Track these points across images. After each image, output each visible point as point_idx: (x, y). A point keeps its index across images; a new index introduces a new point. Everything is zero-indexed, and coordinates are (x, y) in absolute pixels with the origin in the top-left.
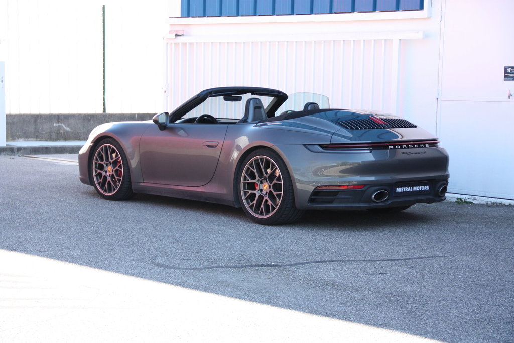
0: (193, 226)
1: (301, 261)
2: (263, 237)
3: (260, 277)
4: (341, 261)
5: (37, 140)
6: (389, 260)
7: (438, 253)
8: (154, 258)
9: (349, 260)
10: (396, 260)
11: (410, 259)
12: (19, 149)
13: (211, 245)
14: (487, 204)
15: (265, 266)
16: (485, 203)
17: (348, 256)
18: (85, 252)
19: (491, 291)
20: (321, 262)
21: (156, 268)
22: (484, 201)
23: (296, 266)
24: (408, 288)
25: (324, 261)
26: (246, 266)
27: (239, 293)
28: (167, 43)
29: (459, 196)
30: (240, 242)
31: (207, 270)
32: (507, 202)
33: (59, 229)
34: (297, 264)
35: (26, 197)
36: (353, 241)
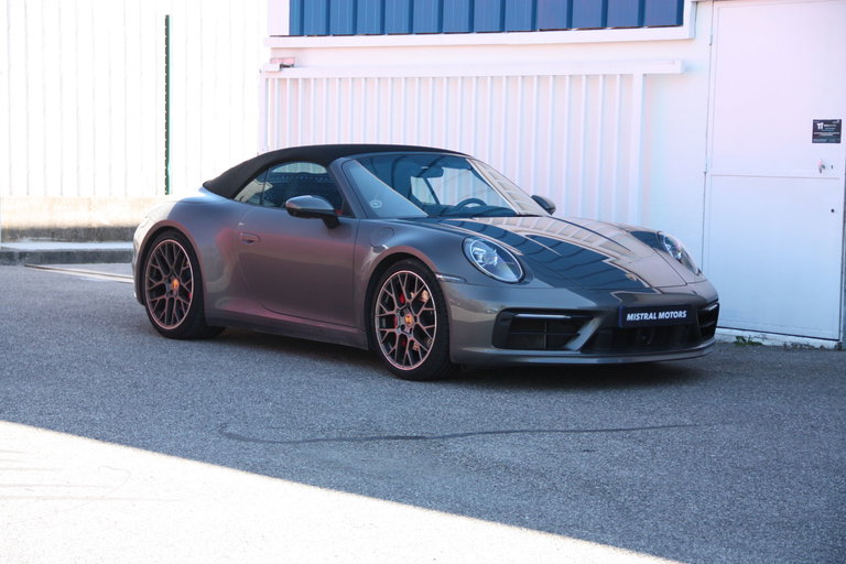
0: (295, 378)
1: (461, 432)
2: (407, 394)
3: (392, 457)
4: (526, 431)
5: (53, 241)
6: (604, 430)
7: (686, 420)
8: (224, 426)
9: (539, 431)
10: (617, 430)
11: (637, 429)
12: (23, 255)
13: (320, 407)
14: (785, 345)
15: (402, 438)
16: (781, 344)
17: (539, 424)
18: (114, 416)
19: (758, 477)
20: (494, 433)
21: (225, 440)
22: (780, 340)
23: (450, 440)
24: (625, 473)
25: (499, 432)
26: (372, 439)
27: (354, 478)
28: (267, 79)
29: (740, 333)
30: (368, 402)
31: (307, 444)
32: (817, 343)
33: (75, 380)
34: (454, 436)
35: (27, 330)
36: (552, 401)
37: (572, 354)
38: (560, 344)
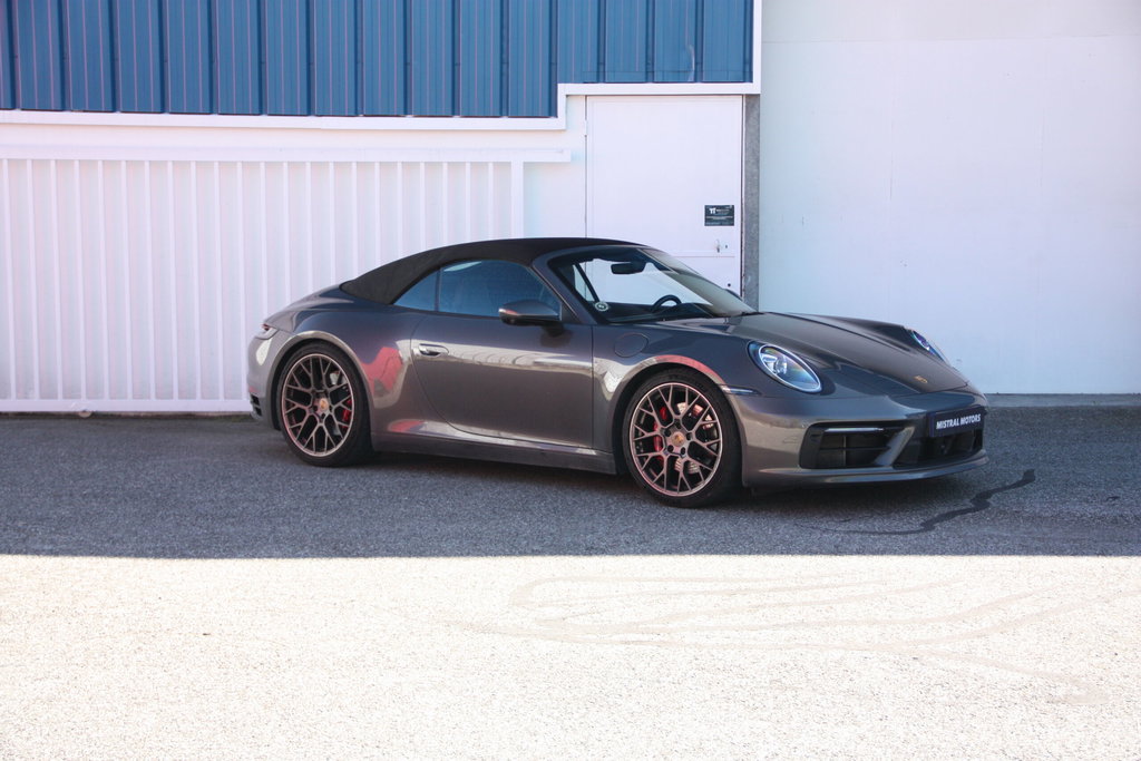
37: (884, 471)
38: (868, 461)
